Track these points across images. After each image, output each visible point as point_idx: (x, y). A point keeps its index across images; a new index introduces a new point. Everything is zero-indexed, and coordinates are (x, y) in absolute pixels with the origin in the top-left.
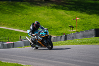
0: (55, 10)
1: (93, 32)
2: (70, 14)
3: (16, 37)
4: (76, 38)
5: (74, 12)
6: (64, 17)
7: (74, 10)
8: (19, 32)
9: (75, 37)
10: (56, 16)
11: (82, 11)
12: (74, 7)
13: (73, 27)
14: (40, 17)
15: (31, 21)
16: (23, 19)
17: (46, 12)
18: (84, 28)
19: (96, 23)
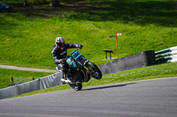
0: (76, 23)
1: (142, 58)
2: (104, 28)
3: (4, 81)
4: (113, 71)
5: (111, 22)
6: (92, 35)
7: (111, 20)
8: (9, 70)
9: (109, 69)
10: (78, 35)
11: (126, 20)
12: (110, 14)
13: (111, 52)
14: (47, 38)
15: (30, 47)
16: (16, 44)
17: (58, 27)
18: (132, 51)
19: (156, 40)
